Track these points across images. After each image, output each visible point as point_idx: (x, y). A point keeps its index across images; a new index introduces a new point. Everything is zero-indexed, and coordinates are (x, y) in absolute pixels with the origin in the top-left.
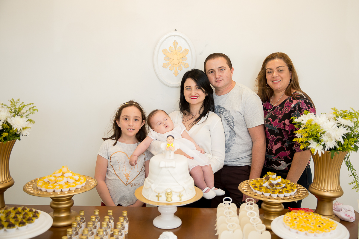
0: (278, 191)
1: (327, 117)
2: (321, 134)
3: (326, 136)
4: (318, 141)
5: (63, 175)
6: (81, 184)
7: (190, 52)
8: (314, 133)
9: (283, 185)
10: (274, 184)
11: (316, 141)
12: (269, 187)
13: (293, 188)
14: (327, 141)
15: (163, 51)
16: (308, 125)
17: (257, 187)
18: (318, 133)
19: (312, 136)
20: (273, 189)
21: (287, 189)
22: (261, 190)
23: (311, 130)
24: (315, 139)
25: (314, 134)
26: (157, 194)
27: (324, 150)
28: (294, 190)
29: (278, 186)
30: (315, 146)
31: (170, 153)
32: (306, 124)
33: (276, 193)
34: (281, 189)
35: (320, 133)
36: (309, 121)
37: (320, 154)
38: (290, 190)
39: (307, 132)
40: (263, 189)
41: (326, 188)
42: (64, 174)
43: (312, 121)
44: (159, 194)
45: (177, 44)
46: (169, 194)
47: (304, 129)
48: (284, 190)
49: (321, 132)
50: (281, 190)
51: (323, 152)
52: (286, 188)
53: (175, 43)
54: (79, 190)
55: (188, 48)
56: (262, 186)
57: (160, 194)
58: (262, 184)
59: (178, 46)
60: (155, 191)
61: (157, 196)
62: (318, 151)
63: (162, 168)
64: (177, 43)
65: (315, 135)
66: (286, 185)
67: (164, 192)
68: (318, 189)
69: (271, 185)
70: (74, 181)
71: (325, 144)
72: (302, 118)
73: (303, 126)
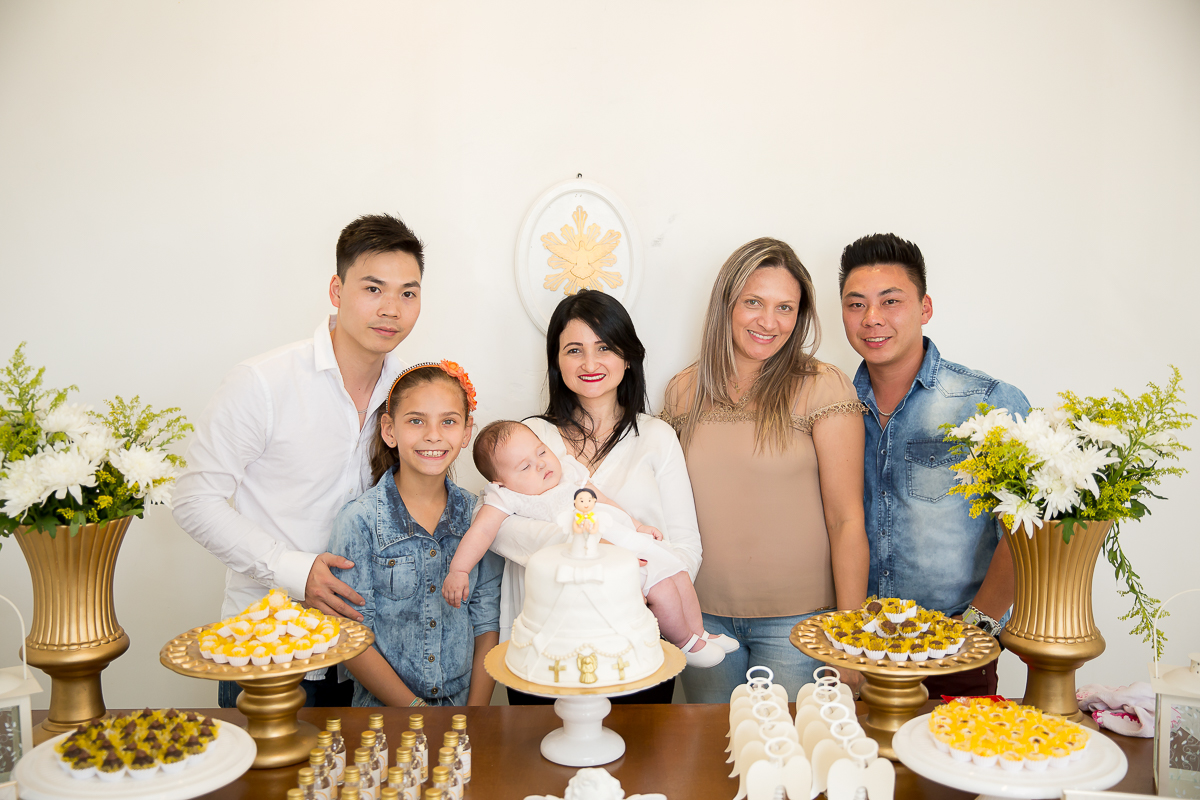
0: (908, 643)
1: (1046, 420)
2: (1030, 471)
3: (1046, 477)
4: (1023, 492)
5: (271, 616)
6: (327, 640)
7: (623, 240)
8: (1011, 467)
9: (924, 627)
10: (897, 624)
11: (1015, 492)
12: (881, 633)
13: (952, 634)
14: (1049, 491)
15: (543, 238)
16: (991, 445)
17: (846, 635)
18: (1023, 467)
19: (1004, 476)
20: (893, 639)
21: (936, 638)
22: (858, 644)
23: (1001, 459)
24: (1015, 486)
25: (1010, 472)
26: (552, 664)
27: (1042, 518)
28: (957, 640)
29: (910, 629)
30: (1016, 508)
31: (586, 540)
32: (984, 443)
33: (903, 649)
34: (917, 638)
35: (1027, 469)
36: (993, 433)
37: (1030, 532)
38: (944, 641)
39: (988, 466)
40: (863, 641)
41: (1051, 633)
42: (276, 612)
43: (1002, 433)
44: (557, 662)
45: (586, 218)
46: (588, 660)
47: (978, 456)
48: (926, 639)
49: (1031, 465)
50: (918, 642)
51: (1040, 524)
52: (934, 634)
53: (580, 214)
55: (618, 228)
56: (860, 631)
57: (561, 664)
58: (860, 624)
59: (589, 223)
60: (546, 654)
61: (552, 668)
62: (1023, 522)
63: (563, 584)
64: (585, 212)
65: (1012, 474)
66: (932, 627)
67: (573, 656)
68: (1027, 636)
69: (889, 626)
70: (306, 632)
71: (1043, 500)
72: (973, 424)
73: (976, 450)
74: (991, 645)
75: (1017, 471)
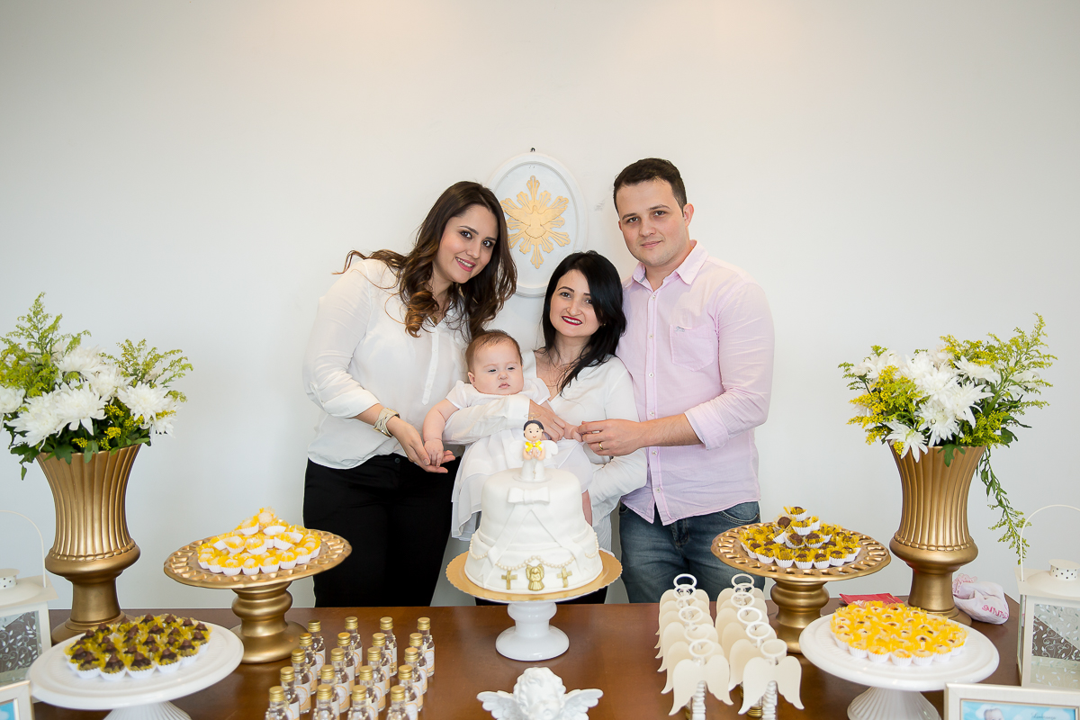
0: (813, 553)
1: (930, 361)
2: (917, 404)
3: (931, 410)
4: (911, 422)
5: (261, 531)
6: (309, 553)
7: (570, 205)
8: (901, 401)
9: (826, 539)
10: (803, 536)
11: (904, 423)
12: (789, 544)
13: (850, 545)
14: (933, 422)
16: (884, 382)
17: (759, 546)
18: (911, 401)
19: (896, 409)
20: (800, 549)
21: (836, 549)
23: (892, 394)
24: (904, 417)
25: (900, 405)
26: (505, 573)
27: (927, 445)
28: (854, 549)
29: (814, 540)
30: (905, 436)
31: (534, 465)
32: (878, 380)
33: (808, 558)
34: (820, 548)
35: (914, 402)
36: (885, 372)
37: (917, 457)
38: (843, 551)
39: (881, 400)
40: (774, 551)
41: (933, 542)
42: (265, 527)
43: (894, 372)
44: (509, 572)
45: (538, 186)
46: (536, 570)
47: (873, 391)
48: (828, 550)
49: (918, 399)
50: (821, 551)
51: (925, 450)
52: (834, 545)
53: (533, 183)
54: (306, 567)
55: (565, 194)
56: (772, 543)
57: (513, 573)
58: (772, 536)
59: (541, 190)
60: (499, 565)
61: (504, 577)
62: (911, 449)
63: (514, 504)
64: (538, 182)
65: (902, 407)
66: (833, 538)
67: (523, 567)
68: (913, 545)
69: (796, 538)
70: (291, 545)
71: (928, 429)
72: (868, 364)
73: (871, 386)
74: (882, 553)
75: (906, 405)
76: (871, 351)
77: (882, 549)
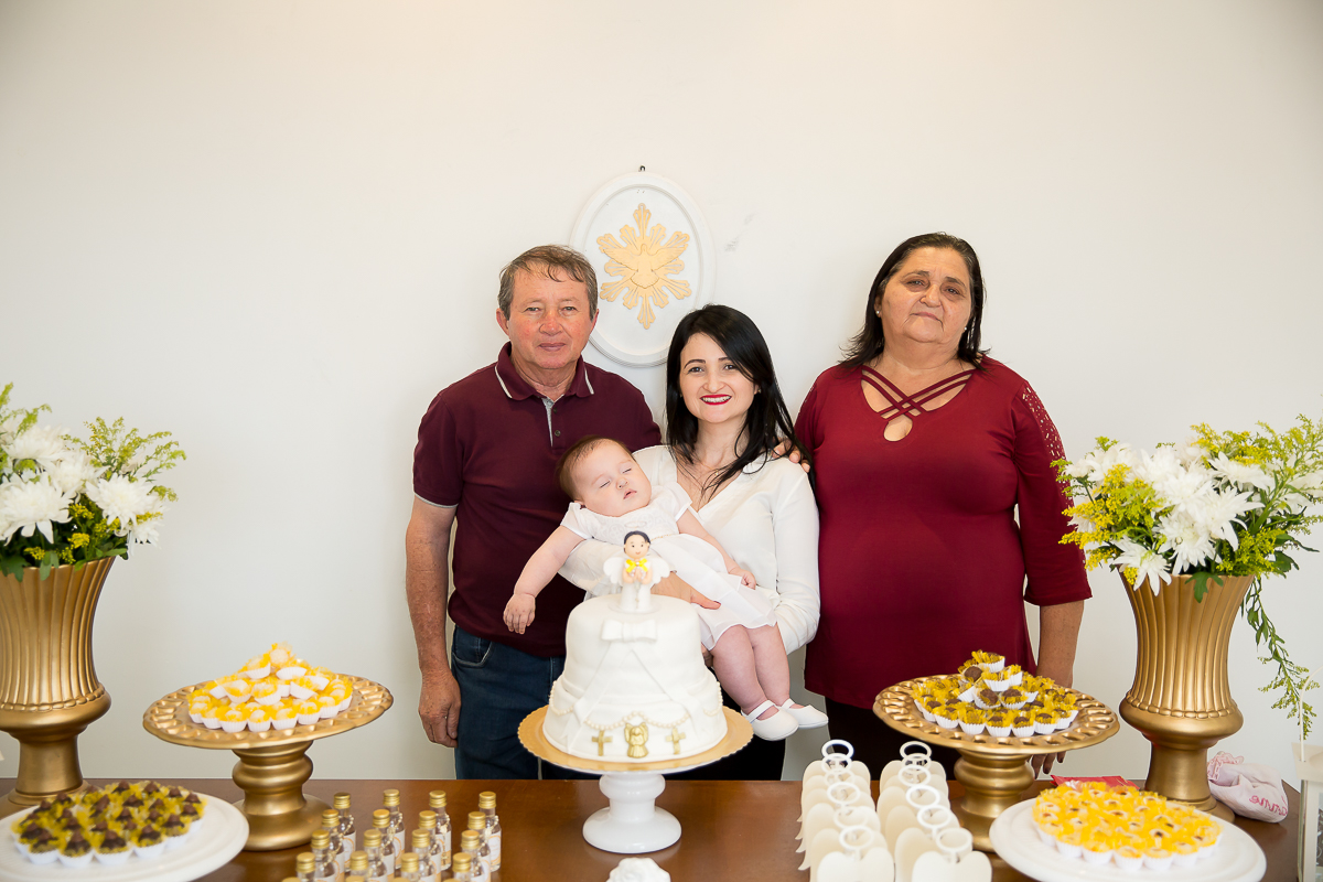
0: (1011, 716)
1: (1176, 458)
2: (1157, 517)
3: (1175, 525)
4: (1149, 541)
5: (273, 675)
6: (337, 703)
7: (692, 244)
8: (1134, 512)
9: (1031, 697)
10: (998, 693)
11: (1139, 542)
12: (980, 703)
13: (1063, 706)
14: (1179, 541)
15: (599, 240)
16: (1112, 486)
17: (939, 705)
18: (1148, 512)
19: (1127, 522)
20: (994, 710)
21: (1044, 710)
22: (953, 716)
23: (1123, 502)
24: (1139, 534)
25: (1133, 518)
26: (596, 734)
27: (1170, 572)
28: (1069, 712)
29: (1013, 699)
30: (1139, 559)
31: (638, 591)
32: (1103, 484)
33: (1005, 722)
34: (1022, 709)
35: (1153, 514)
36: (1113, 473)
37: (1156, 587)
38: (1053, 714)
39: (1107, 510)
40: (958, 712)
41: (1179, 706)
42: (279, 669)
43: (1125, 472)
44: (602, 732)
45: (649, 218)
46: (637, 731)
47: (1096, 499)
48: (1032, 712)
49: (1158, 510)
50: (1022, 714)
51: (1168, 579)
52: (1042, 705)
53: (642, 213)
54: (331, 722)
55: (685, 229)
56: (956, 701)
57: (606, 734)
58: (956, 692)
59: (652, 223)
60: (589, 722)
61: (595, 740)
62: (1147, 577)
63: (610, 642)
64: (648, 211)
65: (1136, 520)
66: (1039, 697)
67: (620, 725)
68: (1151, 709)
69: (989, 696)
70: (312, 693)
71: (1172, 551)
72: (1091, 462)
73: (1094, 492)
74: (1108, 719)
75: (1142, 517)
76: (1095, 443)
77: (1108, 714)
